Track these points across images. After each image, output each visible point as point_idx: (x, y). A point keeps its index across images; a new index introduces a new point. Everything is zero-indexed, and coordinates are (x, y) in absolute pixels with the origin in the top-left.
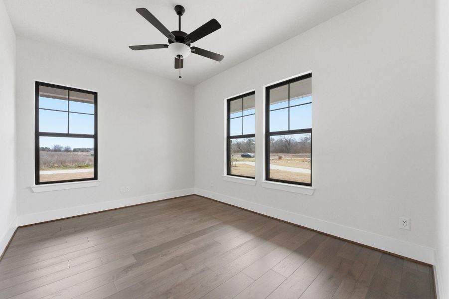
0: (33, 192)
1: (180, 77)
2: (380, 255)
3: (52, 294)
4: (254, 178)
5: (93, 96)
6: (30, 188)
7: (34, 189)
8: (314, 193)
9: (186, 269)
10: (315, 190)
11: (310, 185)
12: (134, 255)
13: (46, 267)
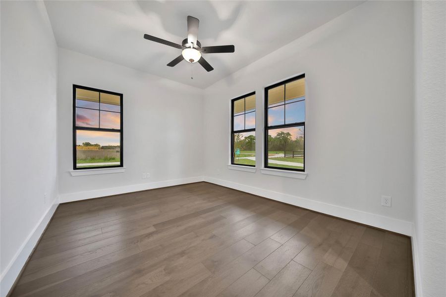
0: (71, 175)
1: (192, 78)
2: (365, 228)
3: (90, 252)
4: (254, 166)
5: (119, 97)
6: (69, 173)
7: (72, 173)
8: (306, 177)
9: (197, 236)
10: (307, 175)
11: (303, 171)
12: (154, 225)
13: (84, 233)
